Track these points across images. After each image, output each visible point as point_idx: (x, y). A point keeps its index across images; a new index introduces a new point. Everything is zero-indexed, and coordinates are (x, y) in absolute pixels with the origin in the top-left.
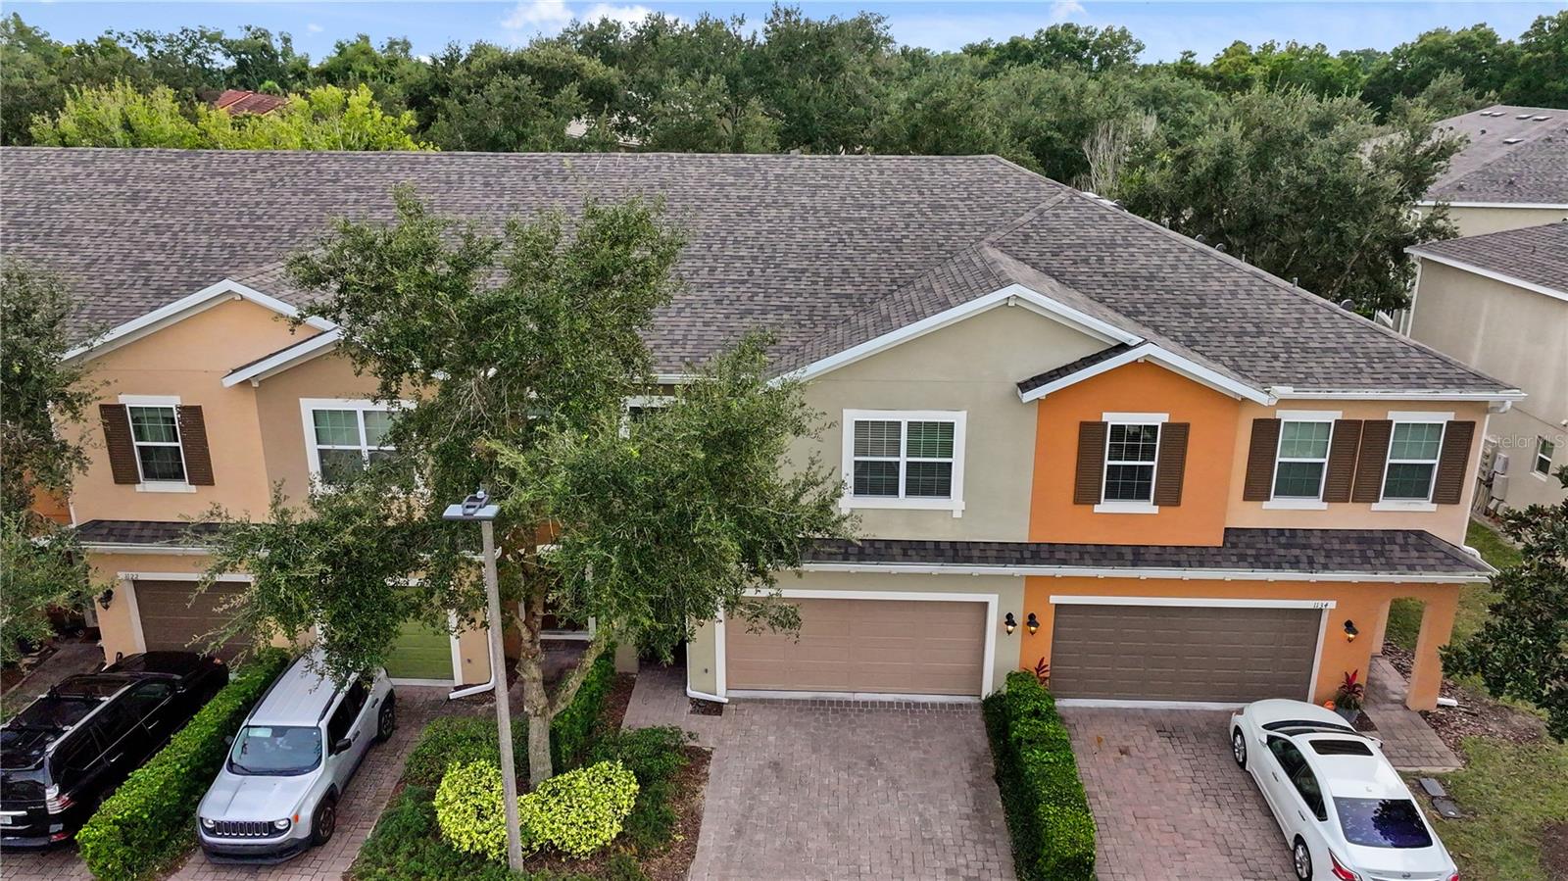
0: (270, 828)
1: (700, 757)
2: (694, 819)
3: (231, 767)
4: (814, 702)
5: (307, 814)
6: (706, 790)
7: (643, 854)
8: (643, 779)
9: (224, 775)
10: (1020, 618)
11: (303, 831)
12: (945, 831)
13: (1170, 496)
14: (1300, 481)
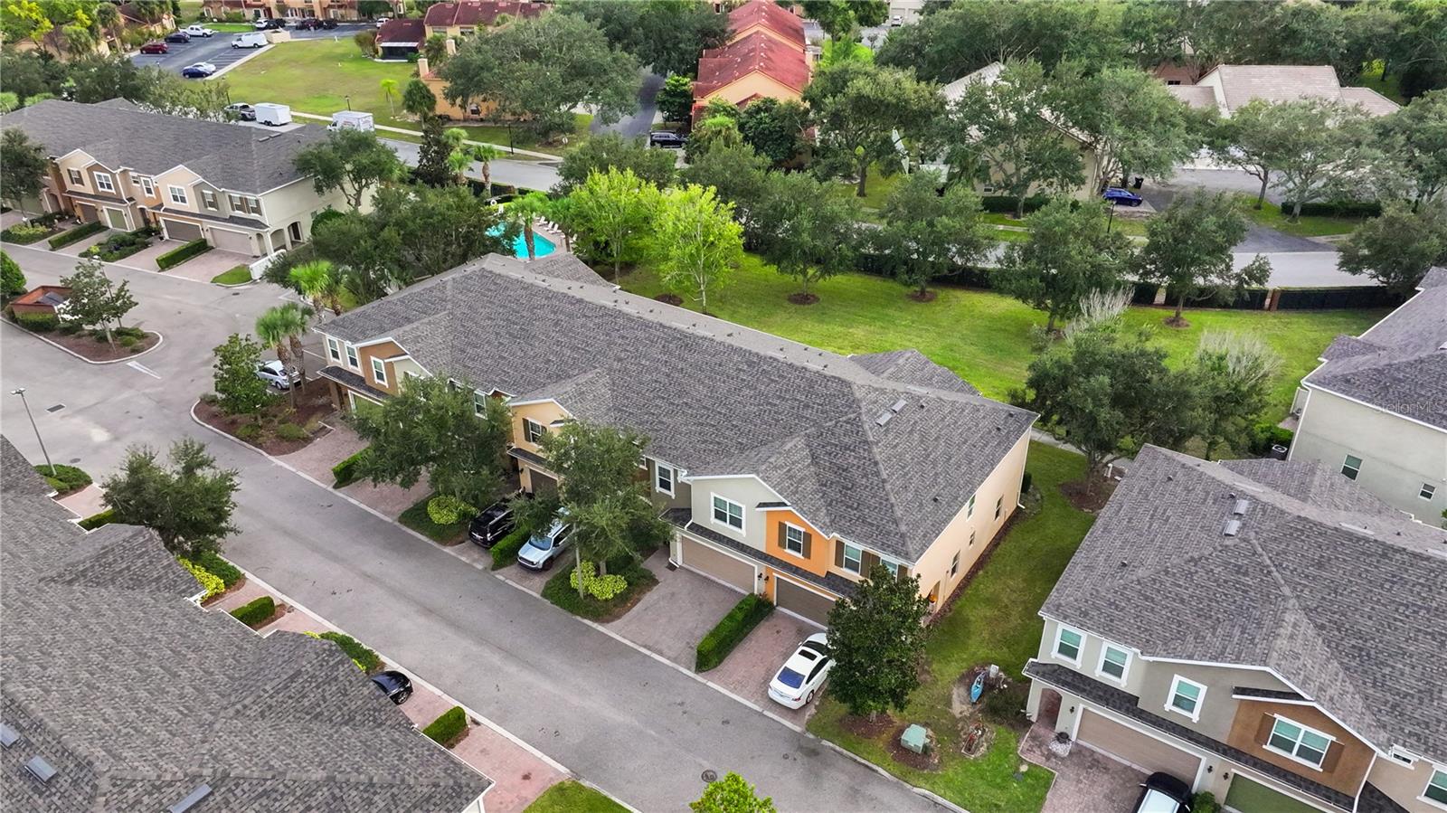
0: (532, 563)
1: (656, 582)
2: (639, 600)
3: (531, 543)
4: (705, 578)
5: (542, 562)
6: (649, 593)
7: (615, 606)
8: (629, 584)
9: (527, 543)
10: (764, 577)
11: (540, 567)
12: (698, 633)
13: (807, 555)
14: (852, 565)
